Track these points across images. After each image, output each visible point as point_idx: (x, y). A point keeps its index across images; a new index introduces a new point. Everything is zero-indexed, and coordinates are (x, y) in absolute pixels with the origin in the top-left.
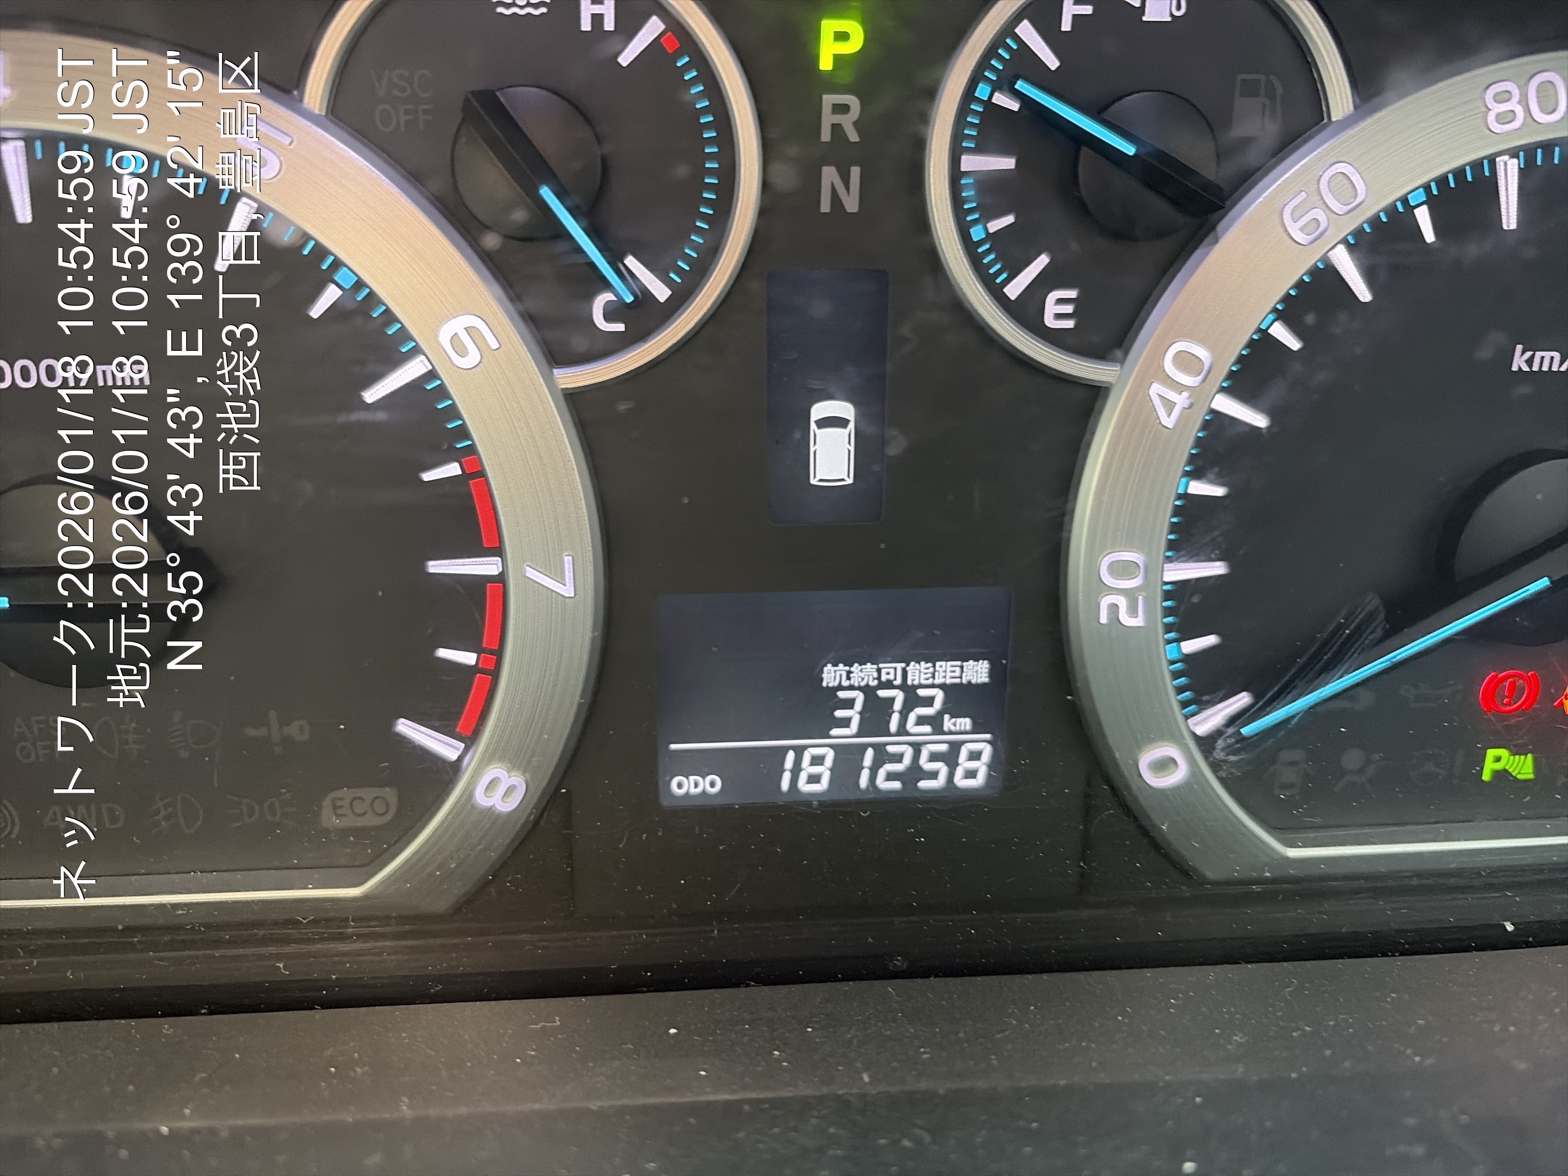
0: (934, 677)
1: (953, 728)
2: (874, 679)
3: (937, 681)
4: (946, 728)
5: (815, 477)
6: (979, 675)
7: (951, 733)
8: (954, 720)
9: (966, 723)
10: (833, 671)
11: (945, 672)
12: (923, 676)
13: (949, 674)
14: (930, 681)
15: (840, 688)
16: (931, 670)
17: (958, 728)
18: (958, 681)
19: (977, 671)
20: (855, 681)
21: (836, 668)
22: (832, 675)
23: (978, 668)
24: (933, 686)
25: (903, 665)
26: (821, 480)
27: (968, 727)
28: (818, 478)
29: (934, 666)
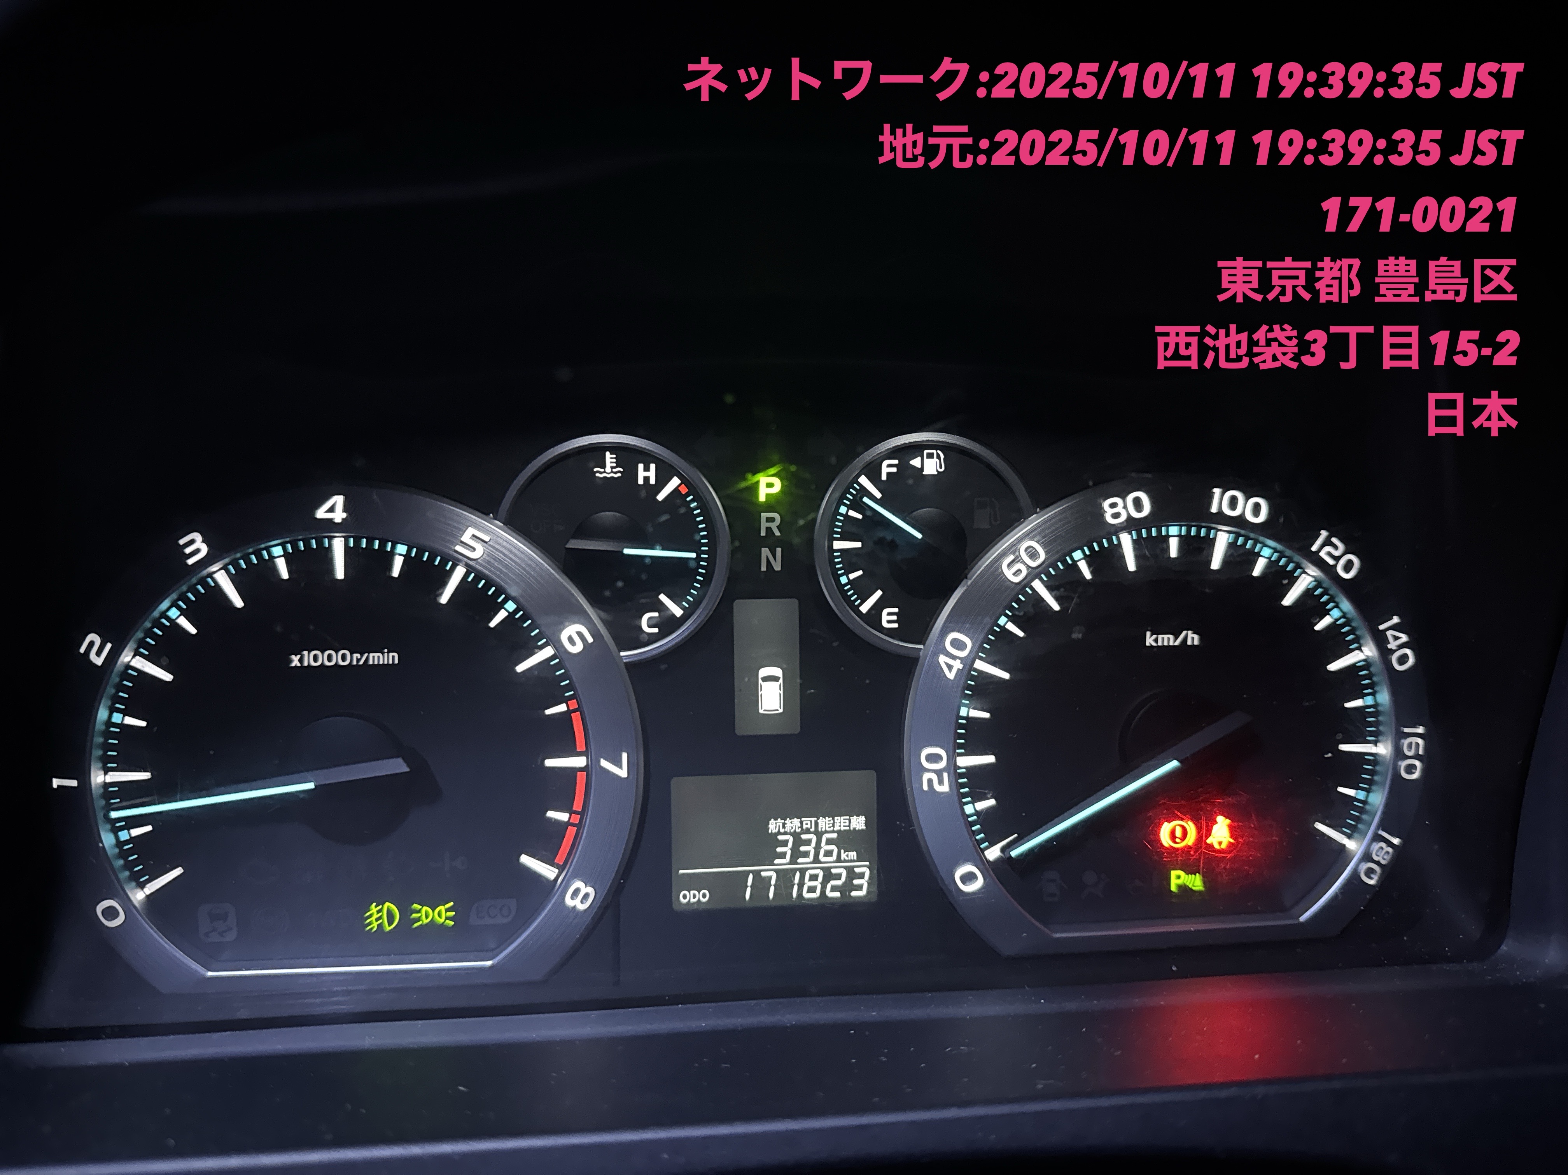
0: (833, 826)
1: (847, 858)
2: (799, 828)
3: (836, 828)
4: (842, 859)
5: (762, 708)
6: (860, 824)
7: (845, 861)
8: (847, 853)
9: (853, 855)
10: (774, 823)
11: (840, 823)
12: (827, 826)
13: (843, 824)
14: (832, 828)
15: (779, 833)
16: (832, 822)
17: (850, 858)
18: (848, 828)
19: (859, 823)
20: (788, 829)
21: (776, 821)
22: (773, 826)
23: (858, 821)
24: (833, 832)
25: (816, 819)
26: (765, 710)
27: (855, 858)
28: (763, 709)
29: (833, 819)
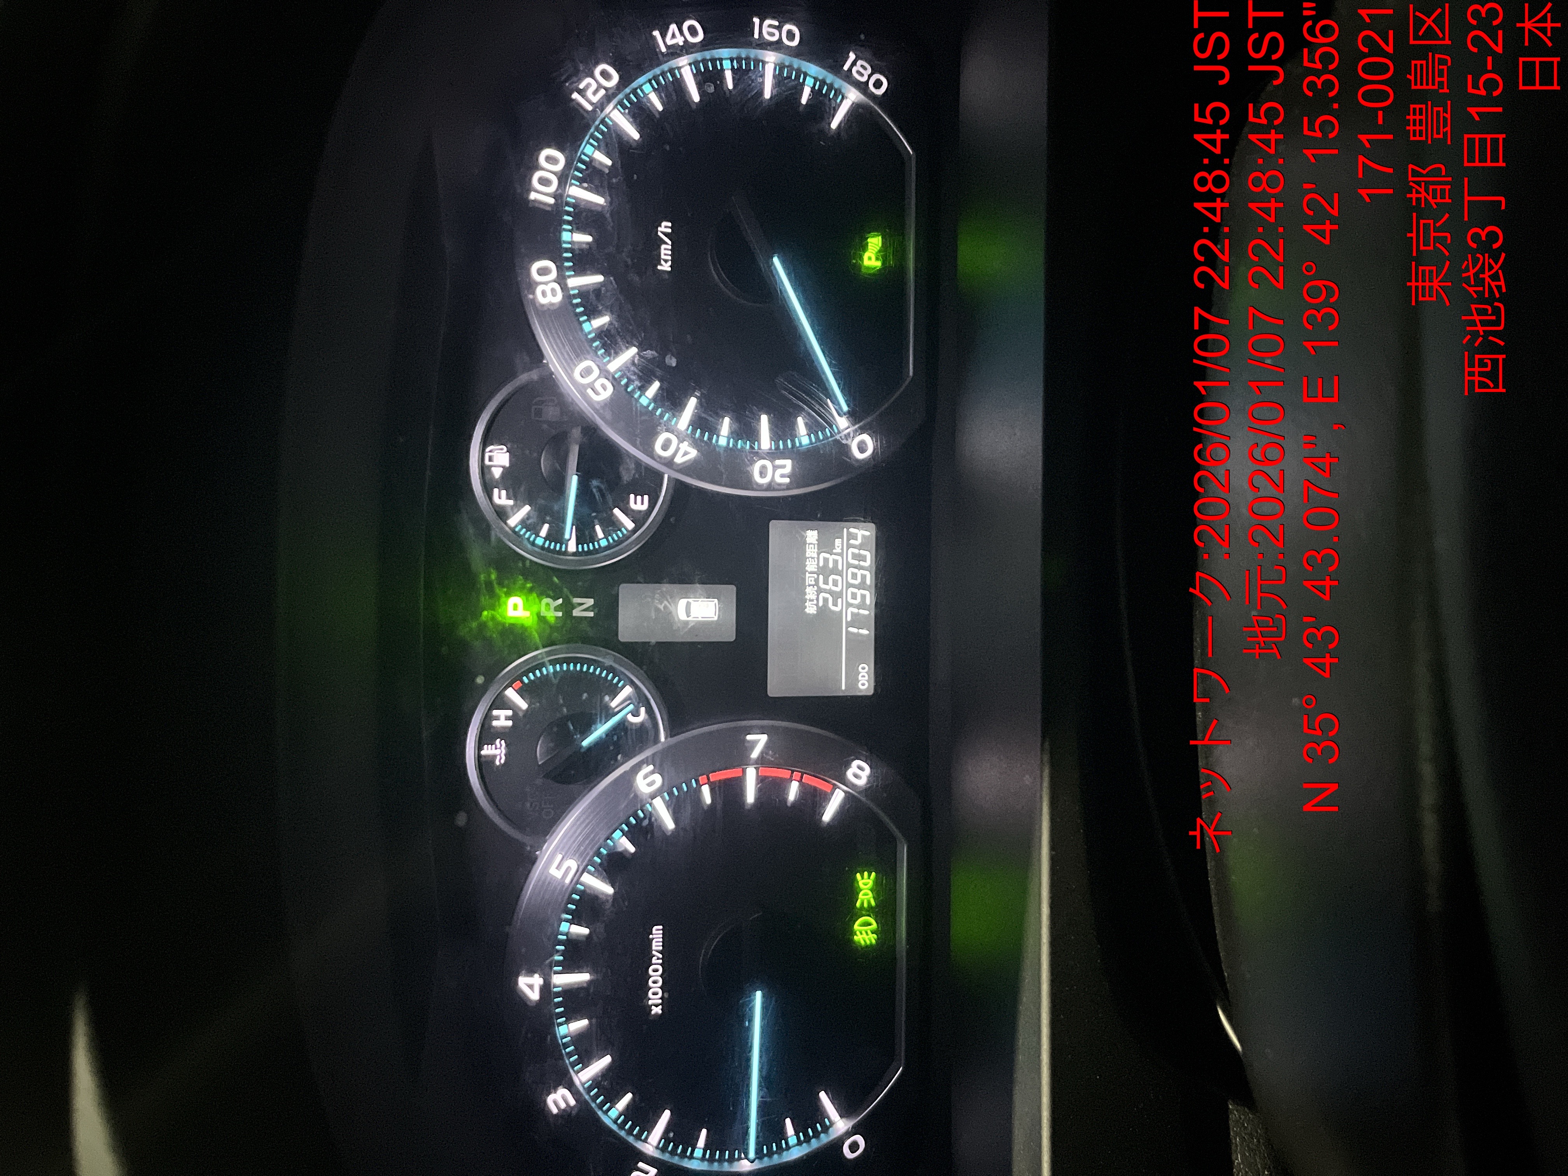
0: (814, 558)
1: (840, 547)
2: (813, 588)
3: (815, 555)
4: (840, 551)
5: (714, 618)
6: (813, 535)
7: (842, 549)
8: (836, 547)
9: (838, 542)
10: (809, 608)
11: (811, 552)
12: (813, 563)
14: (816, 559)
16: (810, 559)
17: (840, 545)
18: (816, 545)
19: (811, 538)
20: (814, 597)
22: (811, 609)
24: (818, 558)
25: (807, 573)
26: (715, 615)
27: (840, 540)
29: (808, 558)
